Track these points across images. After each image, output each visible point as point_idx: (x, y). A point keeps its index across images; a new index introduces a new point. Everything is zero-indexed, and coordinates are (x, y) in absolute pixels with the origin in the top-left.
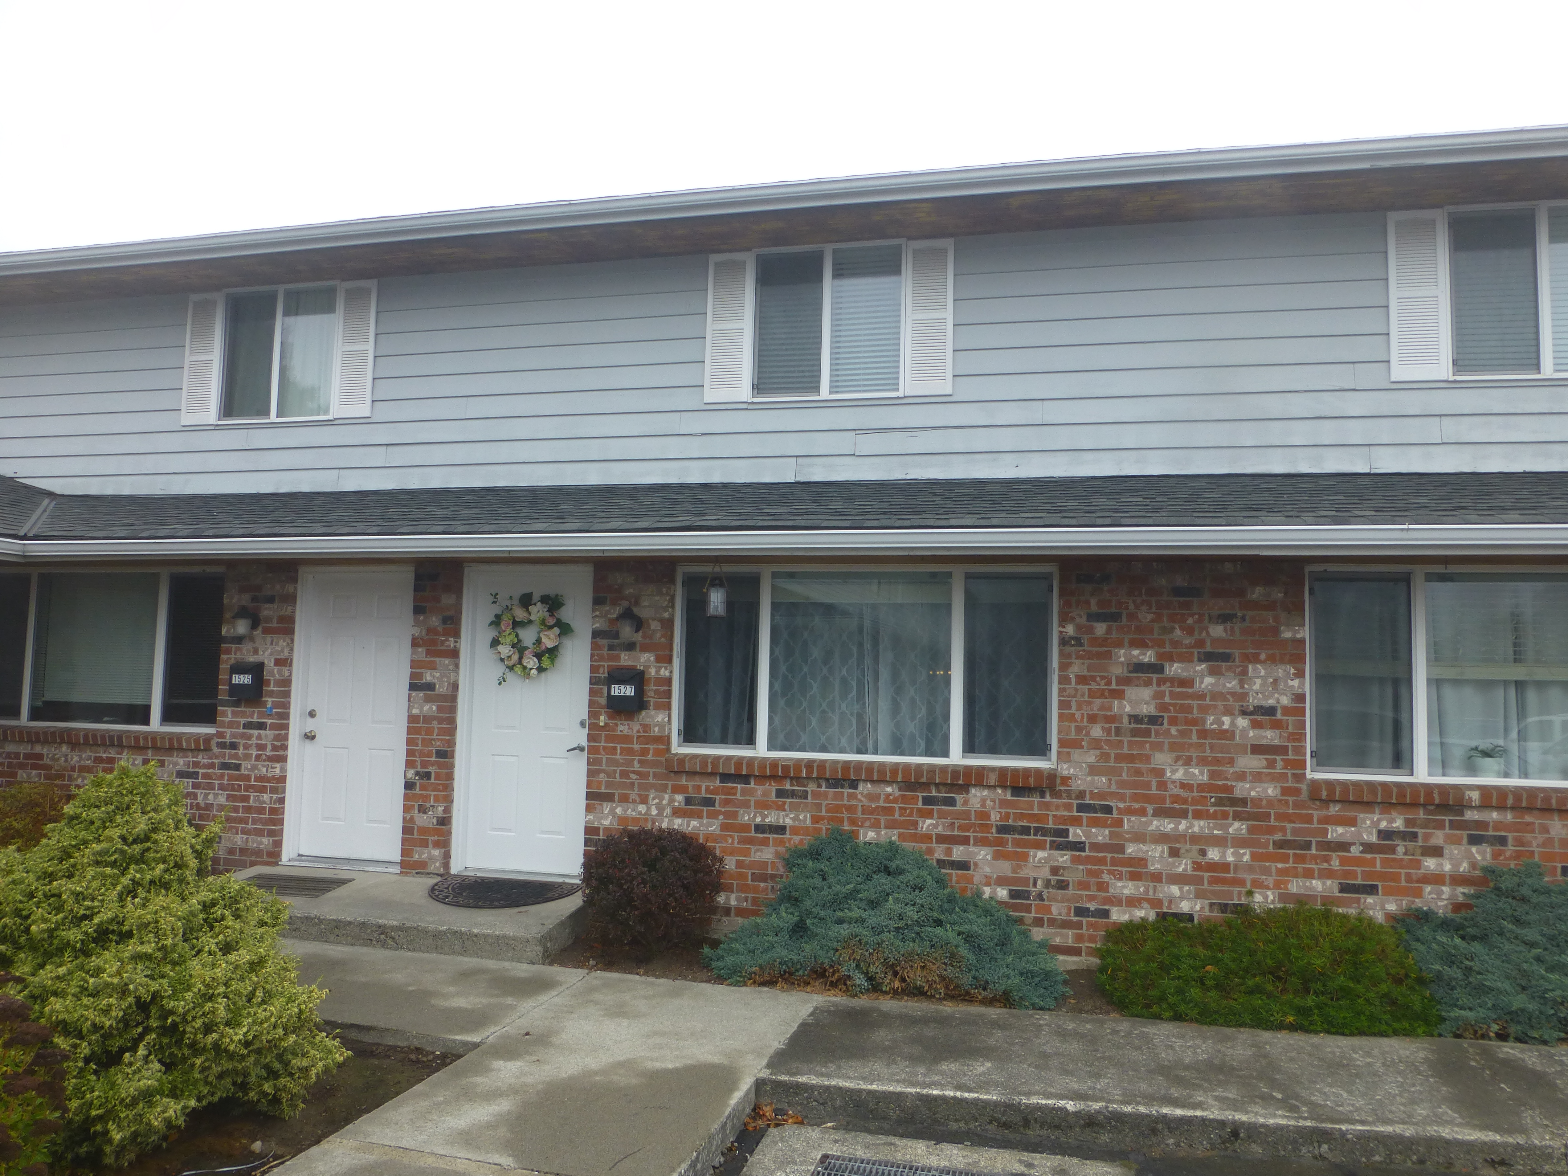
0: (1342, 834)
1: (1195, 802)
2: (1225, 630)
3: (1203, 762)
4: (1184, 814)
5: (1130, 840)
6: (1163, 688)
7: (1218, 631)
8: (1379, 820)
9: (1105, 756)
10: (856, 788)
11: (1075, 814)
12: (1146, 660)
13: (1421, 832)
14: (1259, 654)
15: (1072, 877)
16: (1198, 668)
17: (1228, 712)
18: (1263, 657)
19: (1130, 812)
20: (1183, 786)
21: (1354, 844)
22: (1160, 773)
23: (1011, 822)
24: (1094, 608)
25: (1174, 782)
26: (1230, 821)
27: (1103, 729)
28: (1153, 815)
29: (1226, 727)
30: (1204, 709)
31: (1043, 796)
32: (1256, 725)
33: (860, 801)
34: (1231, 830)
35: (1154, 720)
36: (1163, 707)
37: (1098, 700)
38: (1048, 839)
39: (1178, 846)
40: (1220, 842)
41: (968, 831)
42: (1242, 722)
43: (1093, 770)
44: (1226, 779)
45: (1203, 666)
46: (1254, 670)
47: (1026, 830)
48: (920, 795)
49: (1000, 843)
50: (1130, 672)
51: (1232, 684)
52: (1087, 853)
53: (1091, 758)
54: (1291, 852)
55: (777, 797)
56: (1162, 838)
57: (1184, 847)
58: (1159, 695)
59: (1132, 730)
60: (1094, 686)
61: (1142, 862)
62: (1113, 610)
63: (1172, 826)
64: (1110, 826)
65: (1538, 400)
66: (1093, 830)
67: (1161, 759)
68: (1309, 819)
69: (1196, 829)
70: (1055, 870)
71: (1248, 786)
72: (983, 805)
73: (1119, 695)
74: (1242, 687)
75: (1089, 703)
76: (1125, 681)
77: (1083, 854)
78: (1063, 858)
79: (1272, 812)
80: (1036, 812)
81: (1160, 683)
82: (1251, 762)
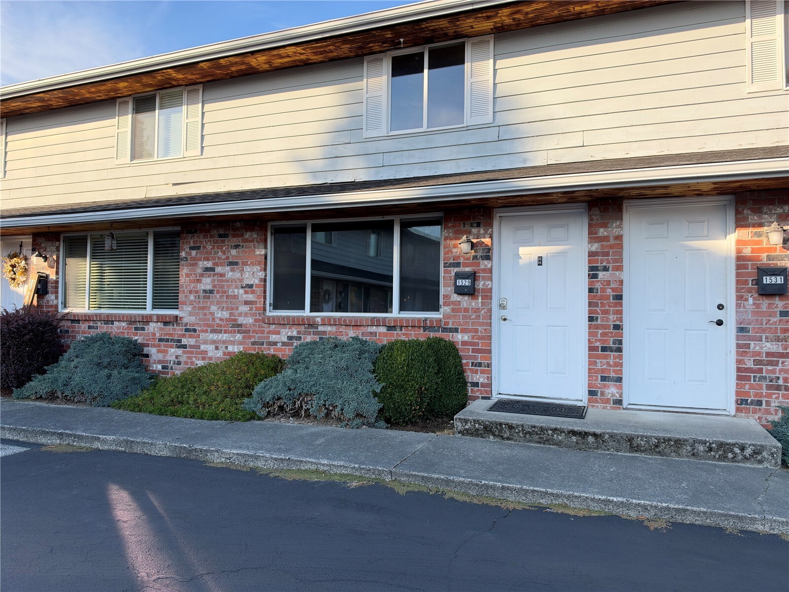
0: (274, 339)
1: (225, 326)
2: (236, 252)
3: (227, 309)
4: (220, 332)
5: (202, 343)
6: (215, 278)
7: (234, 252)
8: (288, 332)
9: (194, 308)
10: (113, 324)
11: (184, 333)
12: (209, 266)
13: (302, 336)
14: (247, 262)
15: (182, 359)
16: (227, 269)
17: (237, 287)
18: (249, 263)
19: (203, 331)
20: (221, 319)
21: (279, 342)
22: (212, 314)
23: (163, 337)
24: (192, 245)
25: (217, 318)
26: (236, 334)
27: (194, 296)
28: (210, 333)
29: (236, 294)
30: (228, 286)
31: (173, 326)
32: (246, 292)
33: (114, 329)
34: (236, 338)
35: (211, 292)
36: (214, 286)
37: (193, 284)
38: (175, 344)
39: (218, 345)
40: (233, 343)
41: (149, 341)
42: (242, 291)
43: (191, 314)
44: (235, 316)
45: (229, 267)
46: (246, 269)
47: (167, 340)
48: (134, 326)
49: (159, 346)
50: (203, 271)
51: (238, 275)
52: (188, 349)
53: (189, 309)
54: (257, 346)
55: (88, 329)
56: (213, 342)
57: (220, 346)
58: (213, 281)
59: (204, 296)
60: (191, 278)
61: (206, 352)
62: (198, 245)
63: (216, 337)
64: (195, 338)
66: (190, 340)
67: (214, 308)
68: (263, 332)
69: (224, 338)
70: (177, 357)
71: (243, 318)
72: (154, 330)
73: (199, 281)
74: (242, 276)
75: (190, 285)
76: (202, 275)
77: (186, 350)
78: (180, 351)
79: (251, 329)
80: (171, 332)
81: (214, 275)
82: (244, 309)
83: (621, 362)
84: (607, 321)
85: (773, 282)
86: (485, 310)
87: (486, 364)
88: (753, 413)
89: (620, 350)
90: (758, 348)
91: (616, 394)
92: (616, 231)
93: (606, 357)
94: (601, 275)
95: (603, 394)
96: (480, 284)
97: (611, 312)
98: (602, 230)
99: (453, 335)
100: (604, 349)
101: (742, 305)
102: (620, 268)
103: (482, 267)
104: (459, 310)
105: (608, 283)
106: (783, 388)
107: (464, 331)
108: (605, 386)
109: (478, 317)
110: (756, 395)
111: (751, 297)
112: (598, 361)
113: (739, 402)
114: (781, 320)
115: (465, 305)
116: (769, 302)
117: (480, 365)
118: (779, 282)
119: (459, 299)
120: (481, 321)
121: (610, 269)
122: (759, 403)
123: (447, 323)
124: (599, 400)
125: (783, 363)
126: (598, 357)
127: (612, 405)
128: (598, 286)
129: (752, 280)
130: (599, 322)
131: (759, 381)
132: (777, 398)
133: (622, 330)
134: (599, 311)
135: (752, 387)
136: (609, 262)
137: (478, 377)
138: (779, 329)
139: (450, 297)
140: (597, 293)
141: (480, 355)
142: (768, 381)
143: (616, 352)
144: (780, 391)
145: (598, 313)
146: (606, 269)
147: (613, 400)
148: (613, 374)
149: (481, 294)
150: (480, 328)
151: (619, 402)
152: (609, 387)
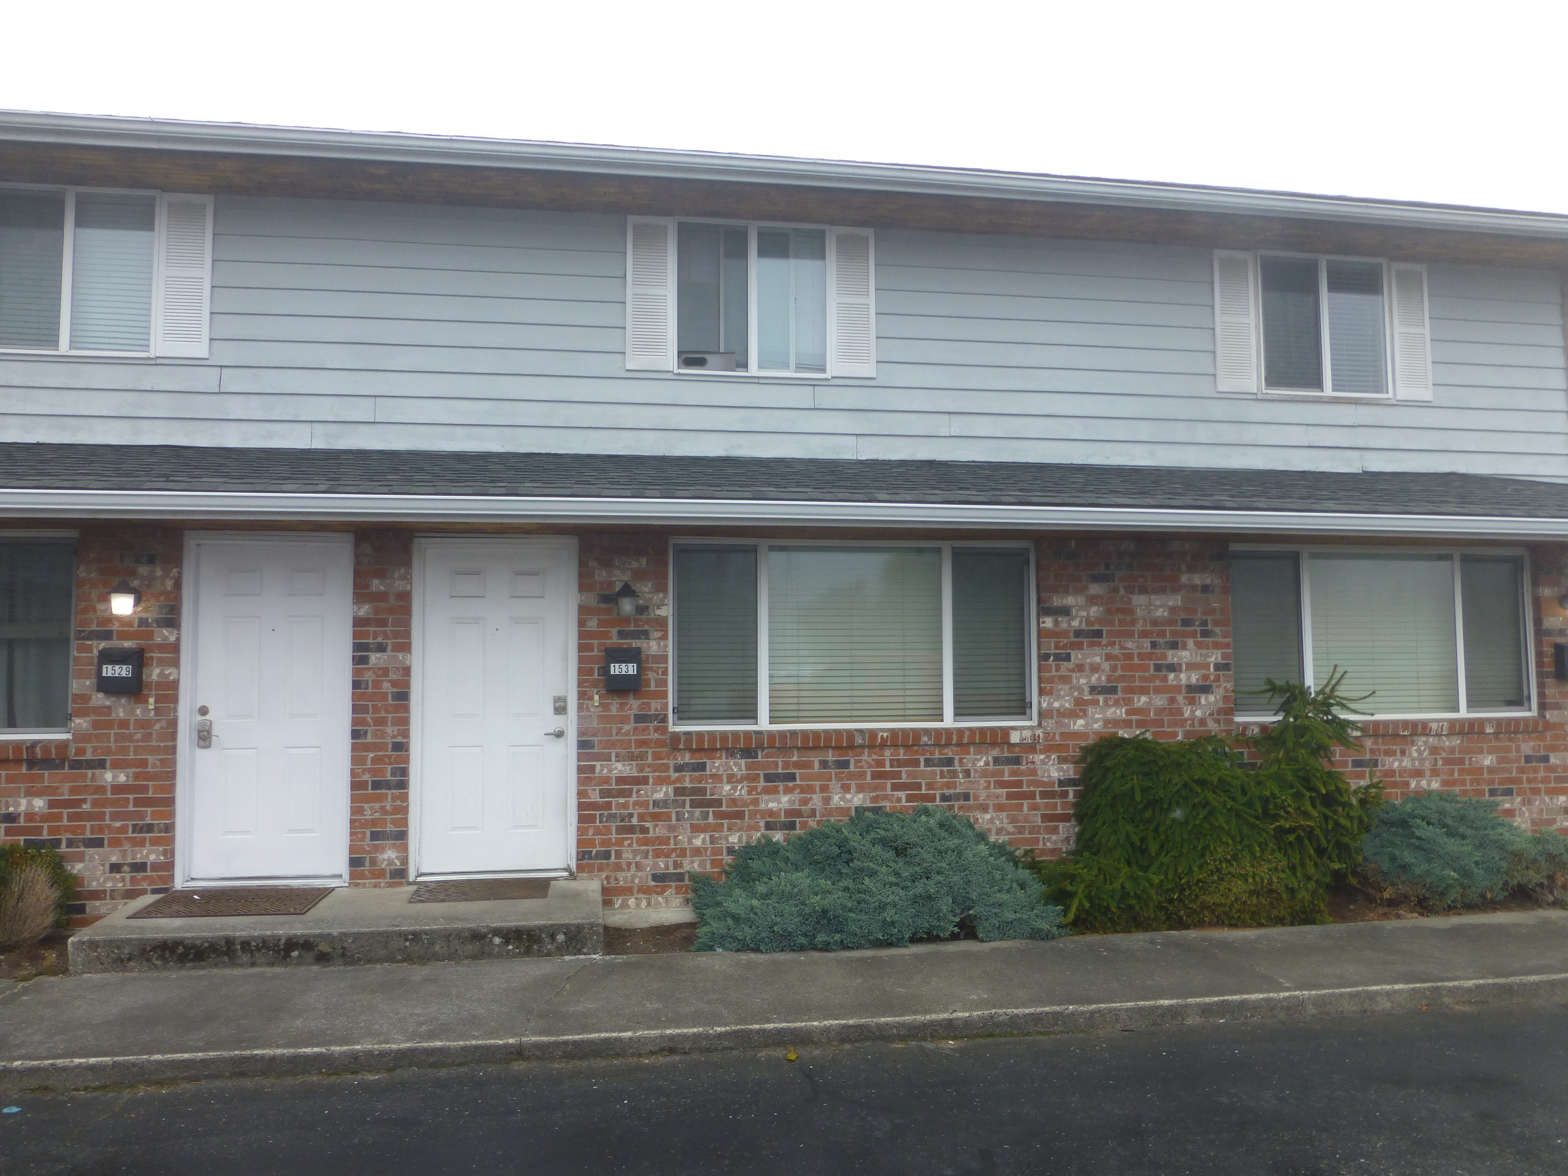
65: (56, 375)
83: (405, 805)
84: (383, 737)
85: (623, 673)
86: (163, 723)
87: (161, 826)
88: (599, 871)
89: (403, 785)
90: (605, 771)
91: (396, 861)
92: (399, 585)
93: (381, 798)
94: (374, 658)
95: (373, 862)
96: (154, 674)
97: (389, 722)
98: (376, 582)
99: (93, 774)
100: (376, 785)
101: (585, 706)
102: (406, 647)
103: (159, 640)
104: (109, 725)
105: (385, 671)
106: (638, 829)
107: (117, 765)
108: (377, 849)
110: (603, 843)
111: (597, 693)
112: (366, 806)
113: (580, 857)
114: (636, 729)
115: (121, 715)
116: (621, 701)
117: (150, 828)
118: (630, 672)
119: (108, 703)
120: (154, 743)
121: (389, 648)
122: (607, 855)
123: (81, 751)
124: (366, 873)
125: (638, 792)
126: (367, 799)
127: (388, 880)
128: (369, 676)
129: (599, 669)
130: (369, 739)
131: (607, 822)
132: (630, 845)
133: (408, 751)
134: (369, 719)
135: (598, 832)
136: (386, 637)
137: (145, 852)
138: (633, 742)
139: (90, 698)
140: (367, 689)
141: (149, 810)
142: (618, 820)
143: (396, 789)
144: (634, 834)
145: (367, 724)
146: (381, 648)
147: (391, 870)
148: (391, 826)
149: (154, 692)
150: (151, 758)
151: (400, 874)
152: (383, 849)
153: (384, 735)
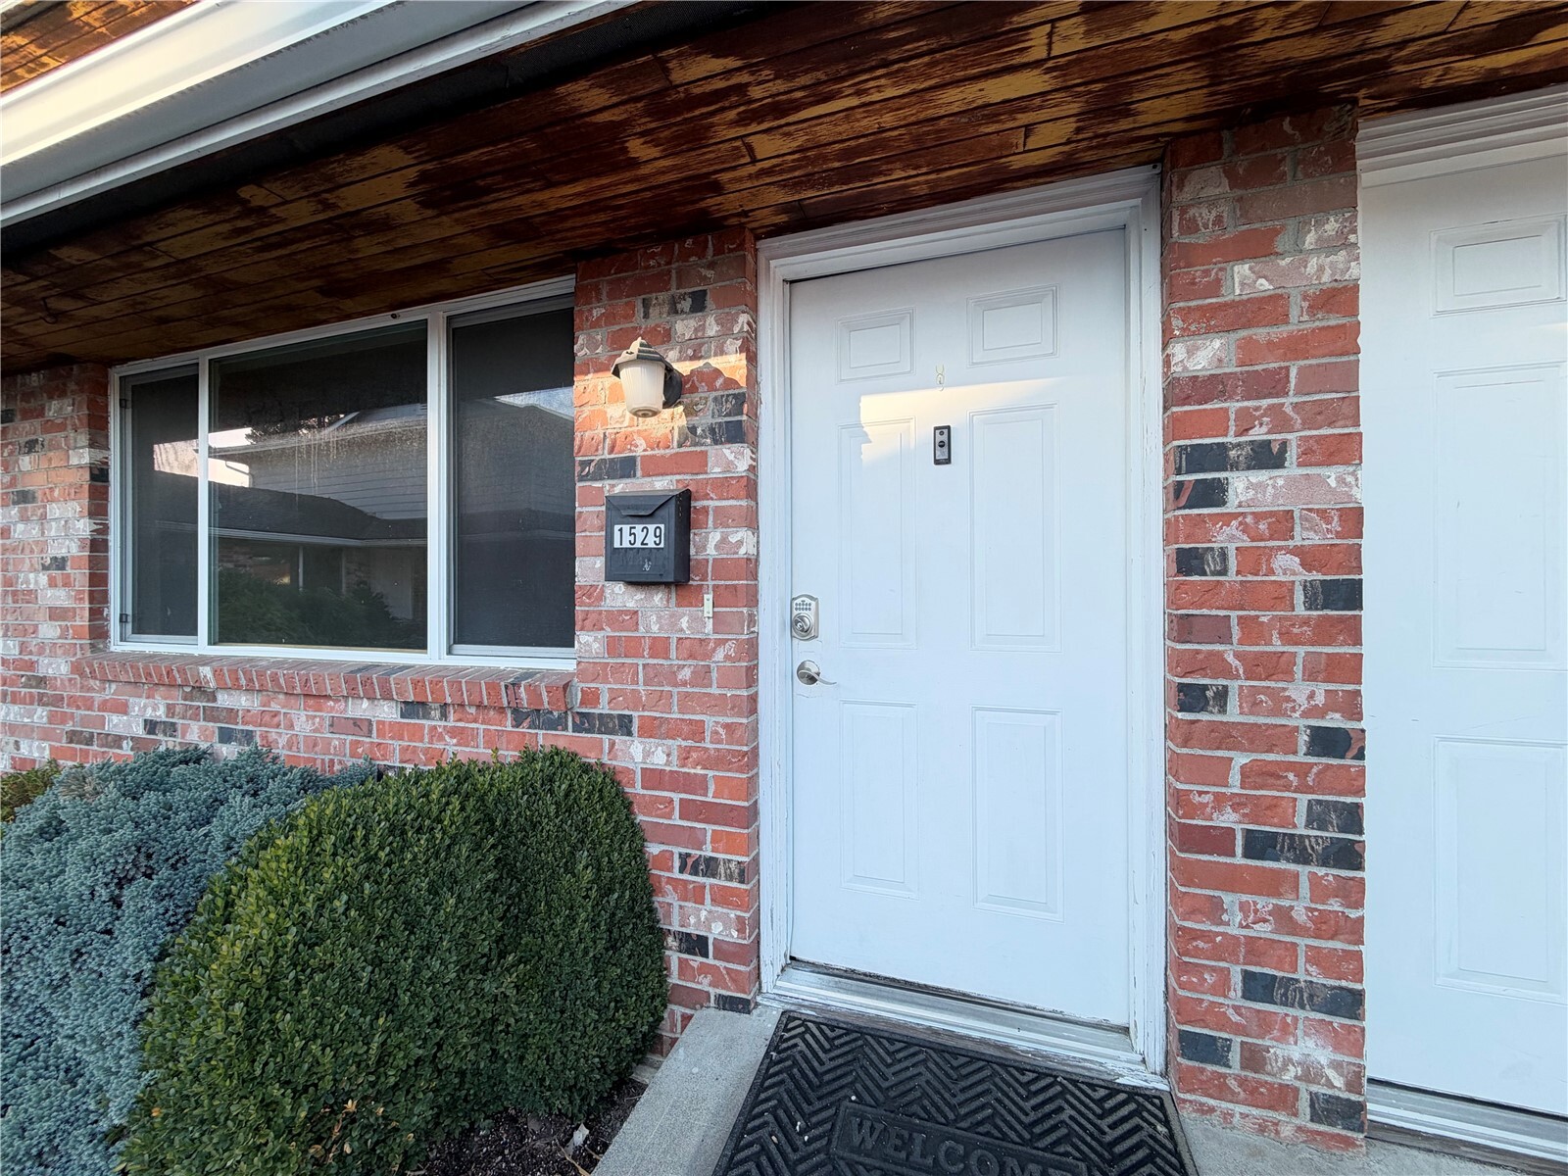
0: (116, 726)
1: (12, 682)
2: (31, 462)
3: (16, 631)
4: (4, 697)
7: (25, 463)
8: (145, 707)
13: (180, 723)
14: (53, 489)
16: (10, 512)
17: (33, 568)
18: (56, 493)
20: (4, 661)
21: (126, 738)
26: (36, 706)
29: (32, 587)
30: (16, 565)
32: (52, 583)
34: (36, 719)
40: (29, 732)
42: (43, 579)
44: (31, 653)
45: (16, 509)
46: (51, 510)
51: (35, 531)
54: (78, 746)
57: (4, 739)
68: (90, 704)
69: (12, 717)
71: (47, 661)
74: (43, 533)
79: (65, 695)
82: (49, 631)
83: (1353, 914)
84: (1278, 712)
86: (730, 648)
87: (733, 866)
89: (1349, 856)
91: (1331, 1073)
92: (1320, 269)
93: (1274, 885)
94: (1242, 486)
95: (1254, 1059)
96: (709, 543)
97: (1298, 670)
98: (1242, 270)
99: (612, 745)
100: (1259, 845)
102: (1345, 450)
103: (715, 471)
104: (632, 647)
105: (1282, 524)
107: (650, 729)
108: (1265, 1024)
109: (702, 676)
112: (1228, 898)
115: (655, 628)
117: (710, 867)
119: (631, 605)
120: (714, 690)
121: (1292, 454)
123: (591, 697)
124: (1232, 1084)
126: (1232, 881)
127: (1304, 1119)
128: (1228, 539)
130: (1234, 714)
133: (1360, 756)
134: (1230, 658)
136: (1282, 423)
137: (704, 914)
139: (601, 597)
140: (1224, 572)
141: (710, 828)
143: (1324, 864)
145: (1227, 672)
146: (1266, 457)
147: (1314, 1096)
148: (1313, 969)
149: (711, 583)
150: (710, 721)
151: (1345, 1112)
152: (1286, 1031)
153: (1281, 704)
